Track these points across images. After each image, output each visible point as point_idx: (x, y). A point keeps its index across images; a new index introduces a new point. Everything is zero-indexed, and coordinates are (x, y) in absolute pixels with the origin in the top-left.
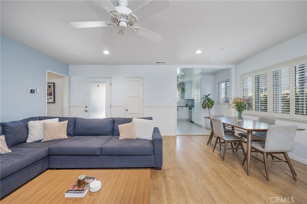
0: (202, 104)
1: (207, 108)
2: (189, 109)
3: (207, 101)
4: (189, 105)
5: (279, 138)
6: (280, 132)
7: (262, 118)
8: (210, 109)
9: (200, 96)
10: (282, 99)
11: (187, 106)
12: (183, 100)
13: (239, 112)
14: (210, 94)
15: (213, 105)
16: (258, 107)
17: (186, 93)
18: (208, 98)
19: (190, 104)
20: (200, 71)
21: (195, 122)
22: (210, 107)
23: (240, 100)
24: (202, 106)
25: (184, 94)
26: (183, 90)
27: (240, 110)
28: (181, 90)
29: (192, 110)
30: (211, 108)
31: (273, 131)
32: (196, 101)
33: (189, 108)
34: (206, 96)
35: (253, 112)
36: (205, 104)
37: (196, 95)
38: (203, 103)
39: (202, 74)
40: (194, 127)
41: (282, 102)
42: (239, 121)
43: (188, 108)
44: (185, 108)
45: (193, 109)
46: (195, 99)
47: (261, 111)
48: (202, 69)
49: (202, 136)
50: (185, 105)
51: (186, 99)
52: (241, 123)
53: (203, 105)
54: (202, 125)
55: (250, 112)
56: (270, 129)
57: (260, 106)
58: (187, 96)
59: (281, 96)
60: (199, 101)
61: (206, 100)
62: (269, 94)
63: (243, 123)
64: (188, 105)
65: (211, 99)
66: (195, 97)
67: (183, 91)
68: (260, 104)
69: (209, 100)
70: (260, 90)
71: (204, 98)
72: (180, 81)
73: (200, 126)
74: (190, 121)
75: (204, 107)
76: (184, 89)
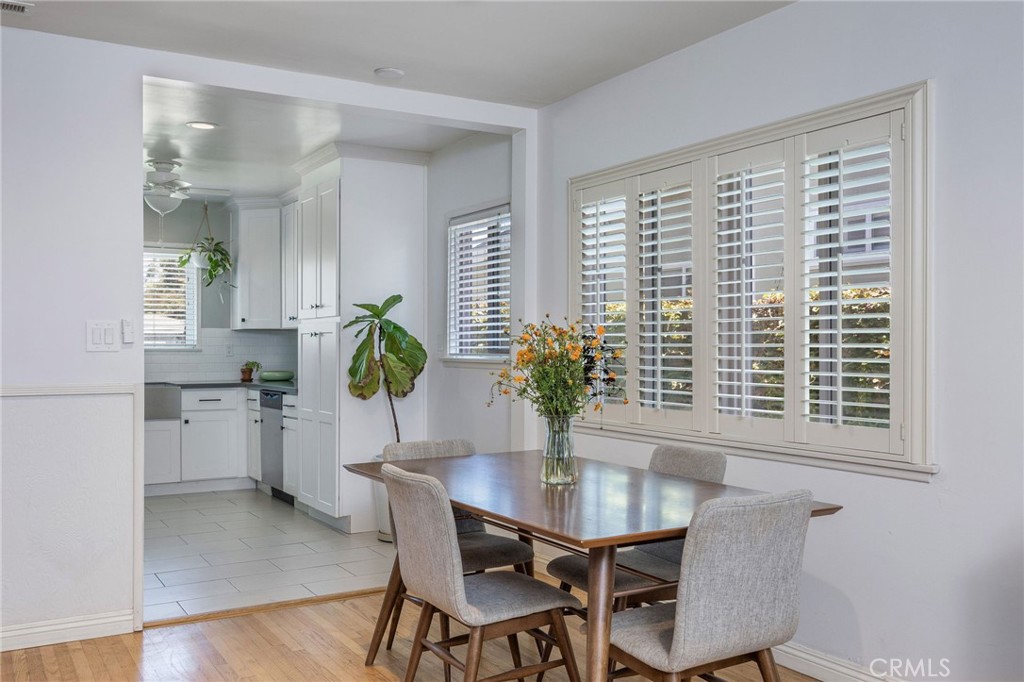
0: (348, 363)
1: (382, 392)
2: (262, 405)
3: (379, 349)
4: (266, 375)
5: (737, 574)
6: (742, 537)
7: (669, 449)
8: (398, 403)
9: (334, 312)
10: (756, 339)
11: (246, 380)
12: (218, 331)
13: (551, 424)
14: (397, 299)
15: (416, 371)
16: (654, 385)
17: (240, 280)
18: (388, 322)
19: (270, 363)
20: (332, 128)
21: (303, 496)
22: (398, 389)
23: (556, 346)
24: (346, 380)
25: (229, 288)
26: (220, 260)
27: (557, 412)
28: (200, 261)
29: (285, 411)
30: (405, 395)
31: (710, 535)
32: (306, 345)
33: (265, 393)
34: (377, 312)
35: (631, 412)
36: (369, 369)
37: (310, 298)
38: (356, 358)
39: (344, 145)
40: (296, 538)
41: (756, 352)
42: (553, 480)
43: (256, 394)
44: (235, 398)
45: (287, 399)
46: (304, 328)
47: (664, 406)
48: (345, 112)
49: (336, 605)
50: (237, 377)
51: (239, 325)
52: (562, 496)
53: (353, 372)
54: (346, 519)
55: (614, 414)
56: (697, 527)
57: (659, 379)
58: (246, 309)
59: (749, 320)
60: (330, 341)
61: (371, 333)
62: (702, 304)
63: (571, 494)
64: (255, 376)
65: (405, 334)
66: (301, 315)
67: (216, 265)
68: (659, 368)
69: (392, 335)
70: (665, 282)
71: (357, 320)
72: (186, 185)
73: (334, 527)
74: (273, 489)
75: (361, 389)
76: (224, 254)
